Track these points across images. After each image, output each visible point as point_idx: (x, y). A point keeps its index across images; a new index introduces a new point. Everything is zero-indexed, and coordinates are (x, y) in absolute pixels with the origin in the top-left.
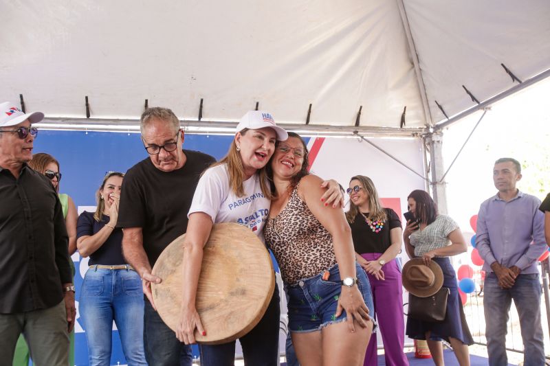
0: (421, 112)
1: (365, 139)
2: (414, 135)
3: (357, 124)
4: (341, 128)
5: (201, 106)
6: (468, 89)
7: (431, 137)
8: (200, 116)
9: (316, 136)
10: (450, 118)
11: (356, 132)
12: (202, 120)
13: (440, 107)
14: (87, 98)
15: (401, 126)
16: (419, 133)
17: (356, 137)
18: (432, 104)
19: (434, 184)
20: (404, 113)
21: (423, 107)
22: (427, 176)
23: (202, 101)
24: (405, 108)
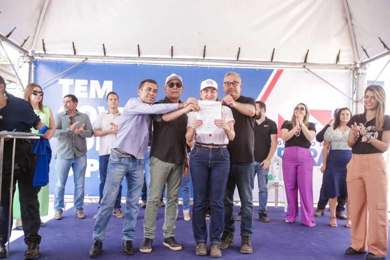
0: (351, 53)
1: (311, 72)
2: (346, 69)
3: (305, 61)
4: (294, 64)
5: (205, 50)
6: (382, 40)
7: (357, 70)
8: (204, 56)
9: (278, 69)
10: (371, 58)
11: (304, 67)
12: (205, 58)
13: (365, 51)
14: (138, 45)
15: (337, 63)
16: (349, 67)
17: (304, 69)
18: (360, 48)
19: (357, 102)
20: (339, 54)
21: (353, 50)
22: (353, 96)
23: (205, 47)
24: (340, 51)
